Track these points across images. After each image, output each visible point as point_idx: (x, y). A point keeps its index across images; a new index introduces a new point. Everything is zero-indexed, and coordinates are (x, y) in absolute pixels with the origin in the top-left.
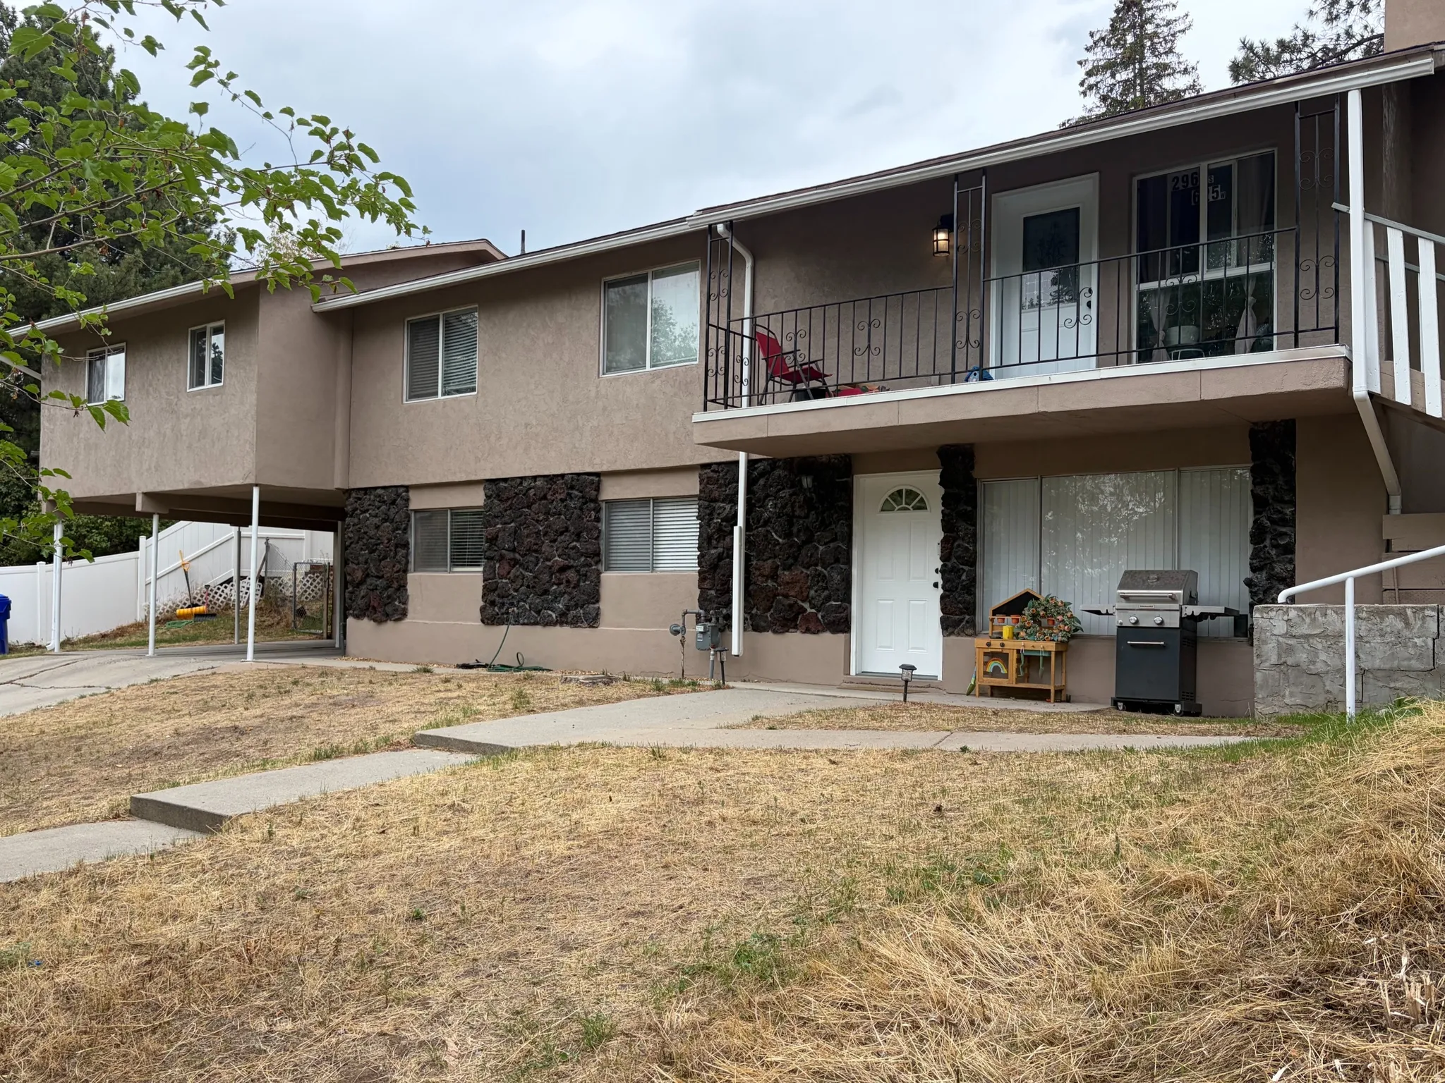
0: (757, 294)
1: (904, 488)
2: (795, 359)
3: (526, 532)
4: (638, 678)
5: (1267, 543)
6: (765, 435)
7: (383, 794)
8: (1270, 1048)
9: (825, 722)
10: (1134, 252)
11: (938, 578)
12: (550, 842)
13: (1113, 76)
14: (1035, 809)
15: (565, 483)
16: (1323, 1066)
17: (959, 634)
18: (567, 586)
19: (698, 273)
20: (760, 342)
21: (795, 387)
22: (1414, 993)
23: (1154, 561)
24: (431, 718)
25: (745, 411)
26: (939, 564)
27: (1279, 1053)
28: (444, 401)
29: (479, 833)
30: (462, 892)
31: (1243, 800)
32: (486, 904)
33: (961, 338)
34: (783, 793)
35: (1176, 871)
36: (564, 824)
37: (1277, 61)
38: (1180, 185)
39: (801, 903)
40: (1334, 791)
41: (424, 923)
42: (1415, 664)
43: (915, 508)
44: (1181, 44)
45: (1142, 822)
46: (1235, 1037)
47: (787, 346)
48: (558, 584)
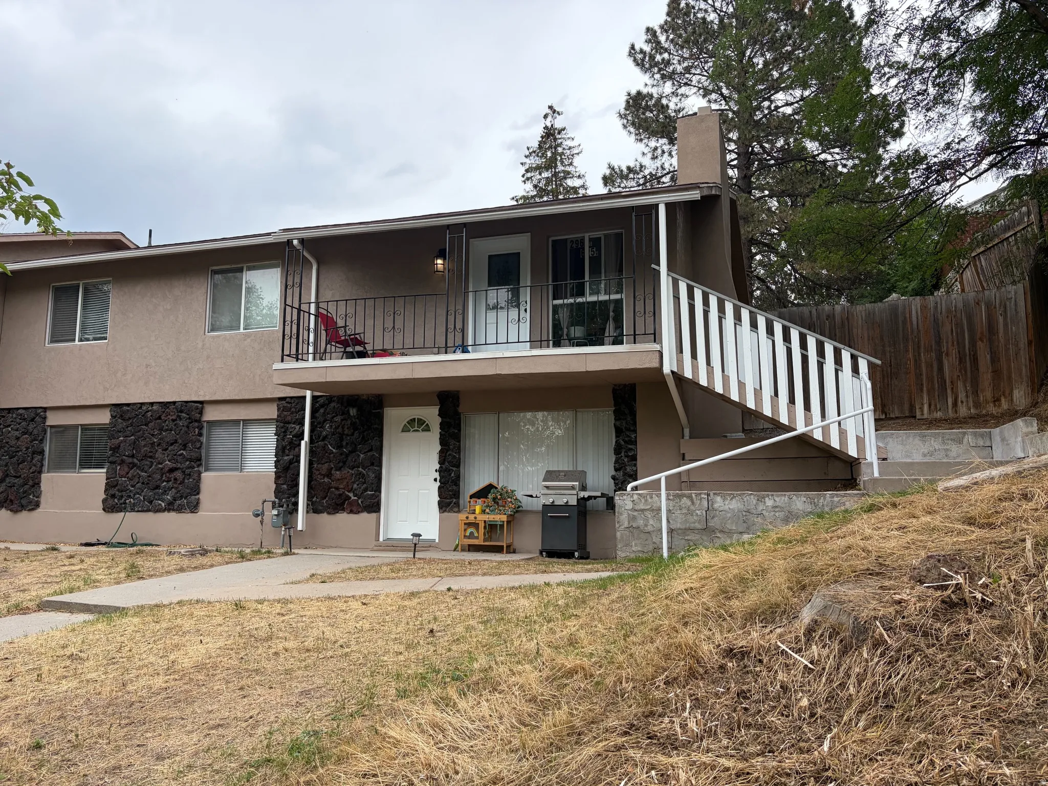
0: (320, 287)
1: (416, 417)
2: (345, 331)
3: (143, 443)
4: (227, 549)
5: (623, 454)
6: (324, 380)
7: (12, 650)
8: (617, 768)
9: (360, 576)
10: (550, 282)
11: (437, 475)
12: (151, 678)
13: (540, 174)
14: (491, 627)
15: (176, 408)
16: (645, 776)
17: (449, 512)
18: (175, 483)
19: (279, 270)
20: (322, 318)
21: (345, 349)
22: (692, 725)
23: (563, 465)
24: (56, 587)
25: (311, 363)
26: (438, 466)
27: (622, 771)
28: (80, 346)
29: (93, 675)
30: (76, 723)
31: (608, 613)
32: (96, 730)
33: (451, 326)
34: (329, 628)
35: (570, 661)
36: (164, 663)
37: (626, 177)
38: (574, 246)
39: (338, 705)
40: (654, 605)
41: (43, 751)
42: (698, 526)
43: (423, 430)
44: (577, 161)
45: (552, 631)
46: (599, 763)
47: (340, 323)
48: (168, 482)
